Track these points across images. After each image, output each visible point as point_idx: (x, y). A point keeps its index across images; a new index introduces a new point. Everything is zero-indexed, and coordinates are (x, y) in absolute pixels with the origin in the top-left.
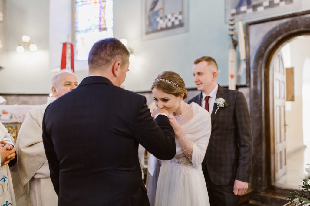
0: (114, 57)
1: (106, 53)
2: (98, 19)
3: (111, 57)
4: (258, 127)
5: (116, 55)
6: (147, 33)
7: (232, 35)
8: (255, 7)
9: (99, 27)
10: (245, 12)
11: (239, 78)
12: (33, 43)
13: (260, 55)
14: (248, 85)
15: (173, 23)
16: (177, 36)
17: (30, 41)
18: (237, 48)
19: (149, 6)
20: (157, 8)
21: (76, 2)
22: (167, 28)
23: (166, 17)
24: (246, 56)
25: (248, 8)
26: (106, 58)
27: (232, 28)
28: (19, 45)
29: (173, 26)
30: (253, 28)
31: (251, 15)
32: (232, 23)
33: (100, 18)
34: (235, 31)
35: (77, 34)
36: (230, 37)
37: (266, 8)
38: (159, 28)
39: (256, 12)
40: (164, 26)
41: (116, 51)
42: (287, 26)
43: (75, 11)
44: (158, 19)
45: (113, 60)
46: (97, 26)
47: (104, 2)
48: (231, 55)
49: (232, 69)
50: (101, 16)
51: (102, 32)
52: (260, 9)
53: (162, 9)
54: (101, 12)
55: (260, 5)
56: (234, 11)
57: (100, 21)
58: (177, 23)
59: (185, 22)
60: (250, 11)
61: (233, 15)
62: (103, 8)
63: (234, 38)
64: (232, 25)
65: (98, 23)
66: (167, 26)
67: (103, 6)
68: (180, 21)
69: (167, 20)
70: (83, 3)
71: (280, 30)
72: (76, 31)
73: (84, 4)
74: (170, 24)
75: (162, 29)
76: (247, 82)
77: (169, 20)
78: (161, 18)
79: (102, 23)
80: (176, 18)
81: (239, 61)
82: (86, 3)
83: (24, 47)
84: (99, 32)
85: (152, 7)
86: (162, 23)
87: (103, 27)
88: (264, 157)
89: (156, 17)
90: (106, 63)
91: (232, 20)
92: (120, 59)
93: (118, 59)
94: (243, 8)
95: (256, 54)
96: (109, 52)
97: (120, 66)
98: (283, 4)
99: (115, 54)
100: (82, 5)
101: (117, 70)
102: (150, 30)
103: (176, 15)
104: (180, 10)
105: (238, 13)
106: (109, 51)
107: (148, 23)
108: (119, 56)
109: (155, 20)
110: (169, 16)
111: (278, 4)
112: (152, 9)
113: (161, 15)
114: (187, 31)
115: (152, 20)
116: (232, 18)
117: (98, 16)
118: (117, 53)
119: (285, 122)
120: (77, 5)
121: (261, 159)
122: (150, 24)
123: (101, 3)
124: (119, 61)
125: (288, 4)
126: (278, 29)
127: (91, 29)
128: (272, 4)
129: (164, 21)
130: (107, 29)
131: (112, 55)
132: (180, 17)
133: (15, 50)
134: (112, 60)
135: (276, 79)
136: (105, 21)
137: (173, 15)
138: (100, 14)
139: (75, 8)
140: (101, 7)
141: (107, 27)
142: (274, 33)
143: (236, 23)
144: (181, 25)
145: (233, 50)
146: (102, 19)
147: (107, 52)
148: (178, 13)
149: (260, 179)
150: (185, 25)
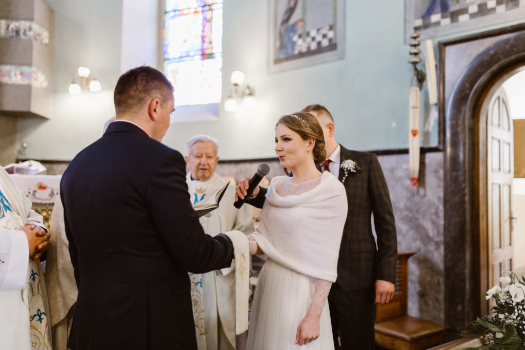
0: (149, 94)
1: (137, 89)
2: (200, 39)
3: (145, 93)
4: (457, 219)
5: (152, 90)
6: (277, 61)
7: (415, 63)
8: (454, 16)
9: (200, 53)
10: (438, 24)
11: (426, 135)
12: (95, 79)
13: (461, 97)
14: (441, 147)
15: (319, 43)
16: (325, 66)
17: (90, 75)
18: (424, 84)
19: (281, 16)
20: (293, 20)
21: (166, 12)
22: (309, 53)
23: (308, 34)
24: (439, 98)
25: (443, 17)
26: (138, 96)
27: (414, 50)
28: (73, 83)
29: (320, 50)
30: (450, 51)
31: (447, 29)
32: (415, 42)
33: (203, 38)
34: (420, 55)
35: (166, 63)
36: (411, 67)
37: (473, 16)
38: (296, 52)
39: (455, 24)
40: (304, 50)
41: (152, 85)
42: (508, 47)
43: (164, 27)
44: (295, 38)
45: (148, 97)
46: (198, 51)
47: (210, 12)
48: (414, 96)
49: (414, 121)
50: (205, 34)
51: (205, 61)
52: (463, 18)
53: (302, 20)
54: (205, 28)
55: (464, 11)
56: (419, 22)
57: (203, 42)
58: (325, 43)
59: (339, 41)
60: (447, 21)
61: (417, 29)
62: (207, 21)
63: (419, 67)
64: (415, 46)
65: (199, 47)
66: (309, 48)
67: (208, 17)
68: (330, 40)
69: (309, 39)
70: (177, 13)
71: (496, 54)
72: (165, 60)
73: (179, 15)
74: (314, 46)
75: (301, 55)
76: (439, 142)
77: (313, 39)
78: (300, 36)
79: (206, 45)
80: (324, 36)
81: (427, 107)
82: (181, 13)
83: (81, 85)
84: (202, 61)
85: (286, 17)
86: (301, 45)
87: (207, 52)
88: (467, 271)
89: (291, 34)
90: (138, 102)
91: (415, 38)
92: (158, 95)
93: (156, 96)
94: (435, 18)
95: (456, 94)
96: (142, 86)
97: (159, 105)
98: (501, 9)
99: (151, 88)
100: (175, 16)
101: (155, 110)
102: (282, 56)
103: (324, 31)
104: (331, 22)
105: (426, 26)
106: (140, 86)
107: (278, 44)
108: (156, 91)
109: (290, 39)
110: (313, 33)
111: (494, 9)
112: (286, 21)
113: (300, 31)
114: (342, 58)
115: (286, 39)
116: (415, 35)
117: (200, 34)
118: (154, 87)
119: (510, 213)
120: (167, 17)
121: (463, 274)
122: (282, 47)
123: (206, 13)
124: (157, 98)
125: (510, 9)
126: (492, 52)
127: (188, 56)
128: (483, 10)
129: (304, 41)
130: (215, 55)
131: (146, 91)
132: (331, 34)
133: (66, 90)
134: (146, 97)
135: (493, 138)
136: (210, 43)
137: (318, 30)
138: (203, 31)
139: (164, 21)
140: (205, 19)
141: (214, 51)
142: (486, 58)
143: (422, 43)
144: (333, 46)
145: (418, 89)
146: (206, 40)
147: (139, 87)
148: (328, 27)
149: (460, 308)
150: (339, 48)
